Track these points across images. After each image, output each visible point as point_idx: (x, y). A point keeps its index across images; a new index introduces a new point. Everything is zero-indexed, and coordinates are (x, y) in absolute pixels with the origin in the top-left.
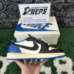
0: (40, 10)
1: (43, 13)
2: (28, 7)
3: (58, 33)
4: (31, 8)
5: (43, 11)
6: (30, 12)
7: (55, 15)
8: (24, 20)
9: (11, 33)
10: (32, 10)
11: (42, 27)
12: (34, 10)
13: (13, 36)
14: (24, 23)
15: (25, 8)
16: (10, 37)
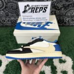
0: (40, 8)
1: (43, 12)
2: (28, 5)
3: (58, 32)
4: (31, 6)
5: (43, 10)
6: (30, 10)
7: (55, 14)
8: (24, 18)
9: (10, 32)
10: (32, 8)
11: (42, 25)
12: (34, 8)
13: (12, 35)
14: (23, 22)
15: (25, 6)
16: (10, 36)
